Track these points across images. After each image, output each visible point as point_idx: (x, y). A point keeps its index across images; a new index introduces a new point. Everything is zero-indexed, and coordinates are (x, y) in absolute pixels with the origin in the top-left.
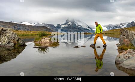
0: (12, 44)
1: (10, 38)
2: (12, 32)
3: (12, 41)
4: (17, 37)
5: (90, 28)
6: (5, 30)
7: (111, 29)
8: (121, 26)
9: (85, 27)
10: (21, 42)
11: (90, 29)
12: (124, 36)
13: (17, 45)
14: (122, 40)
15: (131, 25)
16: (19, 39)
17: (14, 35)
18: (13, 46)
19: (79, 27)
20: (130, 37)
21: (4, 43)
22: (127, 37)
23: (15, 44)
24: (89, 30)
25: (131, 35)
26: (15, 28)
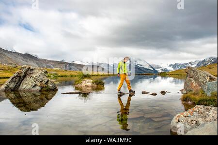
0: (38, 88)
1: (36, 80)
2: (41, 72)
3: (39, 84)
4: (46, 79)
5: (152, 68)
6: (33, 70)
7: (177, 69)
8: (190, 65)
9: (147, 67)
10: (51, 86)
11: (152, 69)
12: (191, 79)
13: (44, 89)
14: (188, 84)
15: (202, 65)
16: (48, 81)
17: (42, 76)
18: (40, 91)
19: (140, 66)
20: (200, 80)
21: (29, 87)
22: (196, 80)
23: (42, 88)
24: (151, 70)
25: (202, 78)
26: (66, 67)
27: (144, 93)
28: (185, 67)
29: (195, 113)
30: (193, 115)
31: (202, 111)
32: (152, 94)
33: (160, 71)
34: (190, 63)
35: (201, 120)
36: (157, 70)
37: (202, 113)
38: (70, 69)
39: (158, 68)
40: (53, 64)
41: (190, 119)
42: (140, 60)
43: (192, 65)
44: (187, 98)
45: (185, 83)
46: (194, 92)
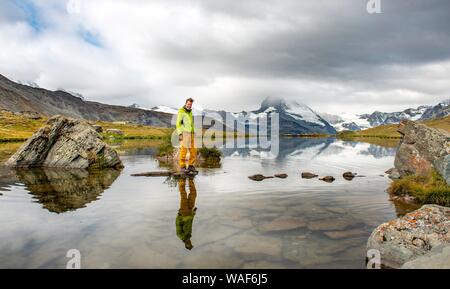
0: (83, 163)
1: (80, 145)
2: (89, 129)
3: (85, 154)
4: (99, 143)
5: (323, 121)
6: (73, 124)
7: (379, 123)
8: (407, 116)
9: (312, 119)
10: (110, 158)
11: (323, 125)
12: (411, 146)
13: (96, 165)
14: (403, 157)
15: (434, 115)
16: (104, 148)
17: (90, 137)
18: (87, 169)
19: (296, 118)
20: (431, 149)
21: (65, 159)
22: (421, 149)
23: (92, 162)
24: (321, 127)
25: (434, 143)
26: (140, 120)
27: (305, 176)
28: (395, 120)
29: (421, 222)
30: (417, 226)
31: (438, 217)
32: (324, 179)
33: (341, 129)
34: (408, 112)
35: (434, 239)
36: (334, 126)
37: (436, 223)
38: (149, 123)
39: (337, 122)
40: (114, 112)
41: (409, 236)
42: (298, 105)
43: (412, 115)
44: (401, 188)
45: (398, 156)
46: (416, 175)
